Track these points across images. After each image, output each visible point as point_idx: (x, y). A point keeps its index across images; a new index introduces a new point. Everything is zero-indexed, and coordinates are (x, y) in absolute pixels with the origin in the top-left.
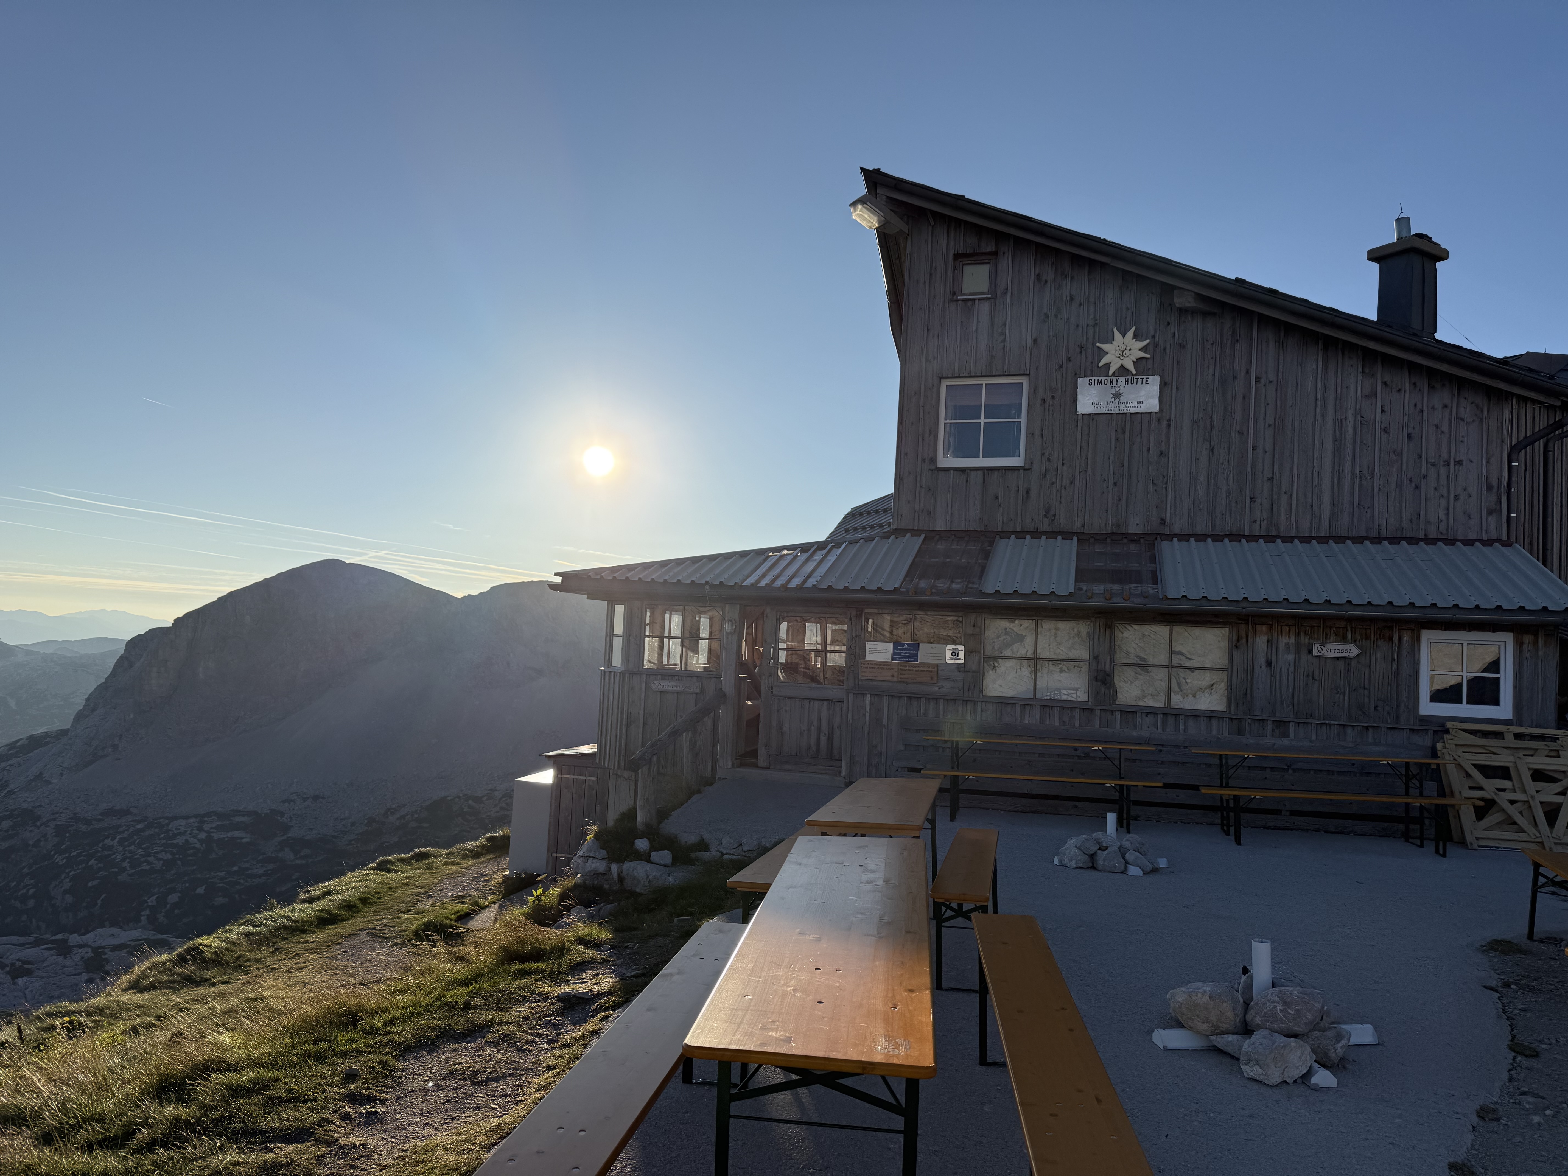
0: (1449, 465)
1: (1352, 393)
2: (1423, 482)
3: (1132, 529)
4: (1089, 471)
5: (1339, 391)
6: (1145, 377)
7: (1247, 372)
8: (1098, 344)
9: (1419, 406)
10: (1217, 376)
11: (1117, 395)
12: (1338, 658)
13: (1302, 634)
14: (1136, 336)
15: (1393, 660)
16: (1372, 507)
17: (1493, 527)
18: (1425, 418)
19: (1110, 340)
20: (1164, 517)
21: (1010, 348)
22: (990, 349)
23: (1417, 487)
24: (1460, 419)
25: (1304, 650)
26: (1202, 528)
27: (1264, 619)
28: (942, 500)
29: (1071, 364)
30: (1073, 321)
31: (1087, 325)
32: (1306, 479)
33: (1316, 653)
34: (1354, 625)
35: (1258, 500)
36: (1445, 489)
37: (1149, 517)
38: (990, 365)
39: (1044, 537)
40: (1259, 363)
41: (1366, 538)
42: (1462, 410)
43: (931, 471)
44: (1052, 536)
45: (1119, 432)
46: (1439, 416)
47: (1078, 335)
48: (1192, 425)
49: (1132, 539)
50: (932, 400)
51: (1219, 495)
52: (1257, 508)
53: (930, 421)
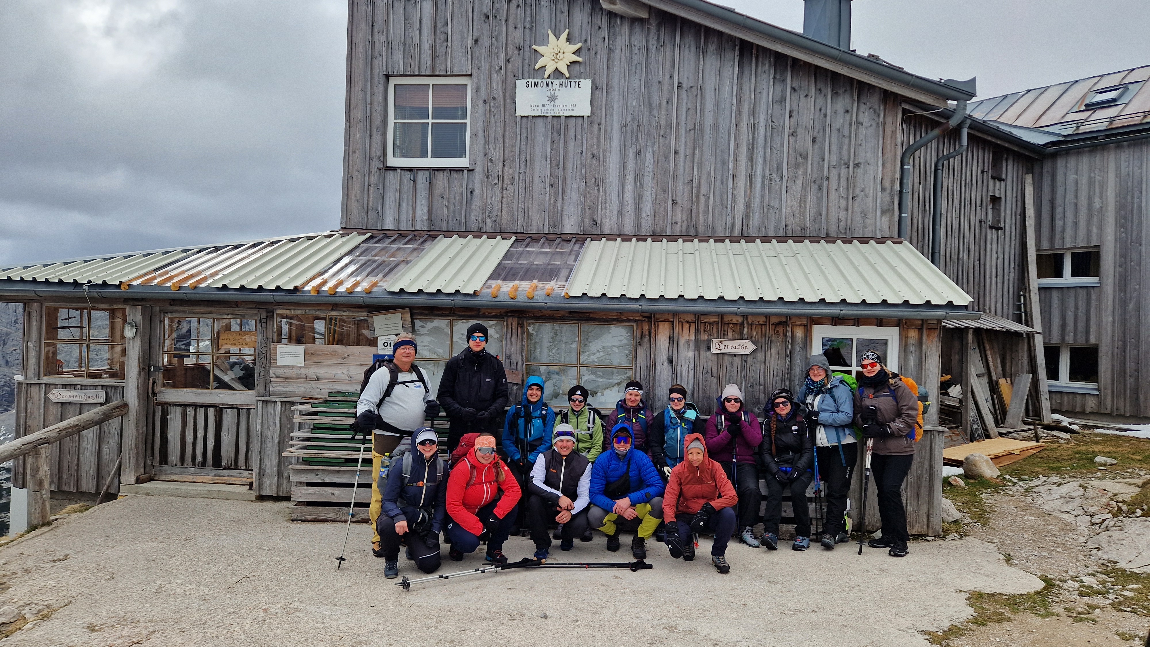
0: (848, 167)
1: (764, 99)
2: (825, 183)
3: (567, 229)
4: (528, 173)
5: (754, 97)
6: (577, 81)
7: (671, 77)
8: (534, 47)
9: (823, 109)
10: (643, 83)
11: (553, 99)
12: (735, 355)
13: (702, 332)
14: (569, 40)
15: (787, 356)
16: (779, 208)
17: (885, 227)
18: (828, 122)
19: (545, 42)
20: (595, 217)
21: (452, 48)
22: (434, 48)
23: (820, 188)
24: (859, 123)
25: (704, 347)
26: (628, 228)
27: (666, 317)
28: (391, 199)
29: (510, 66)
30: (511, 23)
31: (525, 28)
32: (722, 183)
33: (714, 350)
34: (750, 321)
35: (679, 201)
36: (845, 190)
37: (583, 218)
38: (434, 66)
39: (485, 237)
40: (681, 70)
41: (774, 237)
42: (861, 115)
43: (380, 169)
44: (492, 236)
45: (555, 134)
46: (840, 120)
47: (516, 36)
48: (621, 129)
49: (564, 239)
50: (379, 98)
51: (644, 197)
52: (678, 209)
53: (378, 118)
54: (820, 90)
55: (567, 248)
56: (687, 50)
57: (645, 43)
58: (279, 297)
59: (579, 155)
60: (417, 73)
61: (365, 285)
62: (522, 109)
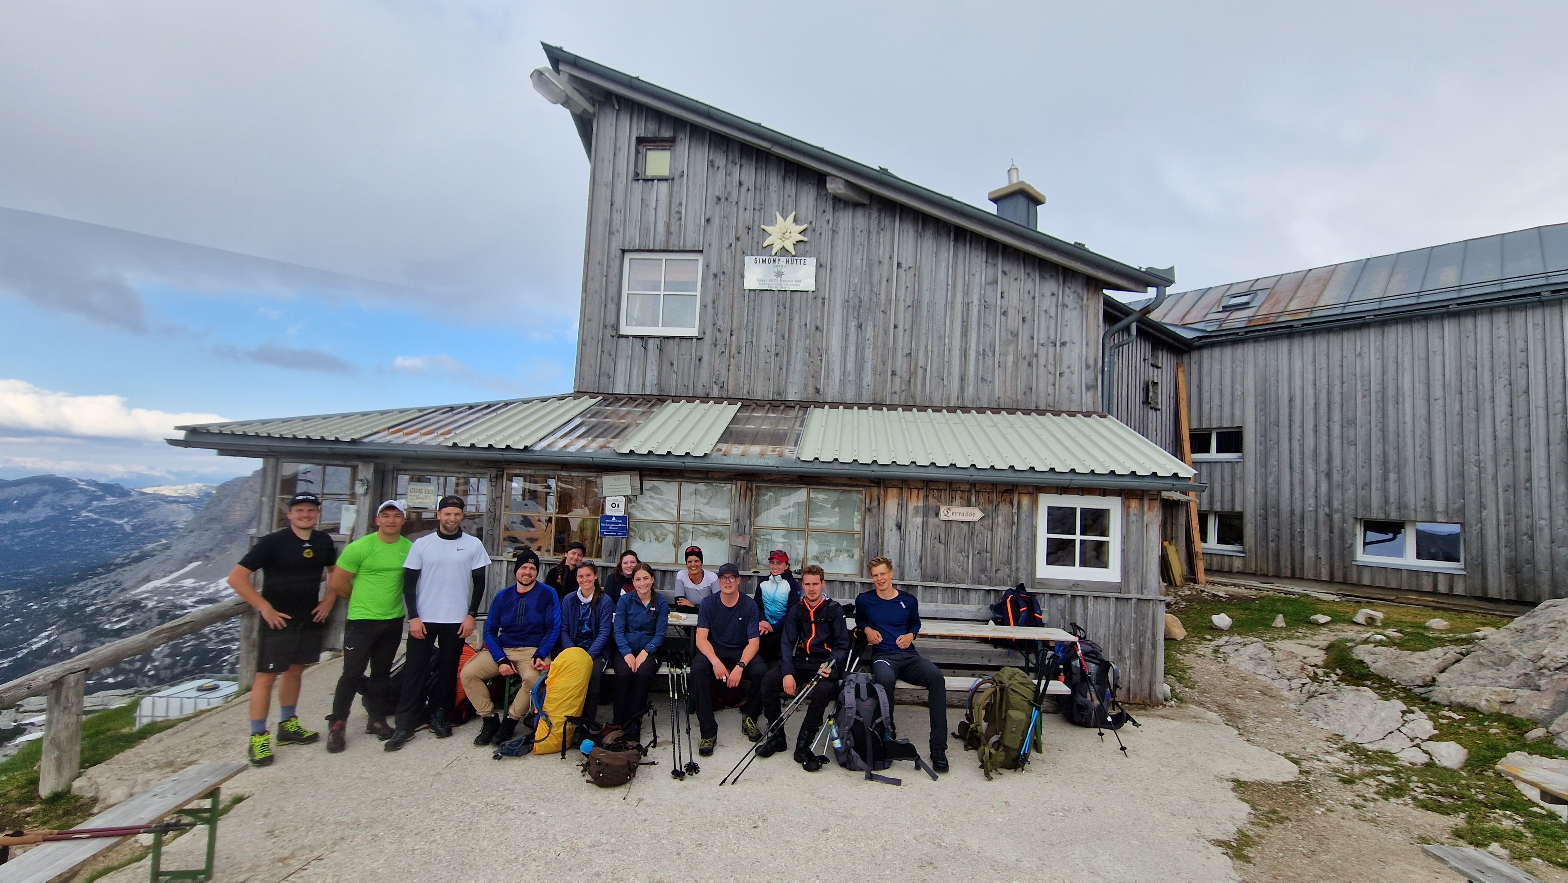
0: (1055, 345)
1: (977, 281)
2: (1035, 359)
3: (791, 397)
4: (754, 343)
5: (967, 278)
6: (803, 259)
7: (891, 258)
8: (763, 227)
9: (1032, 292)
10: (865, 262)
11: (779, 274)
12: (963, 522)
13: (930, 498)
14: (795, 221)
15: (1013, 523)
16: (992, 382)
17: (1090, 401)
18: (1037, 303)
19: (773, 222)
20: (818, 387)
21: (686, 227)
22: (668, 225)
23: (1030, 364)
24: (1065, 306)
25: (932, 513)
26: (850, 397)
27: (895, 483)
28: (622, 366)
29: (739, 243)
30: (741, 204)
31: (754, 210)
32: (939, 356)
33: (942, 516)
34: (977, 489)
35: (898, 373)
36: (1053, 367)
37: (806, 386)
38: (667, 241)
39: (712, 402)
40: (900, 251)
41: (988, 409)
42: (1066, 298)
43: (613, 337)
44: (719, 401)
45: (781, 307)
46: (1048, 303)
47: (746, 217)
48: (843, 304)
49: (789, 406)
50: (615, 270)
51: (865, 367)
52: (897, 380)
53: (613, 289)
54: (1028, 274)
55: (792, 413)
56: (905, 234)
57: (866, 227)
58: (508, 455)
59: (803, 327)
60: (651, 248)
61: (594, 445)
62: (752, 282)
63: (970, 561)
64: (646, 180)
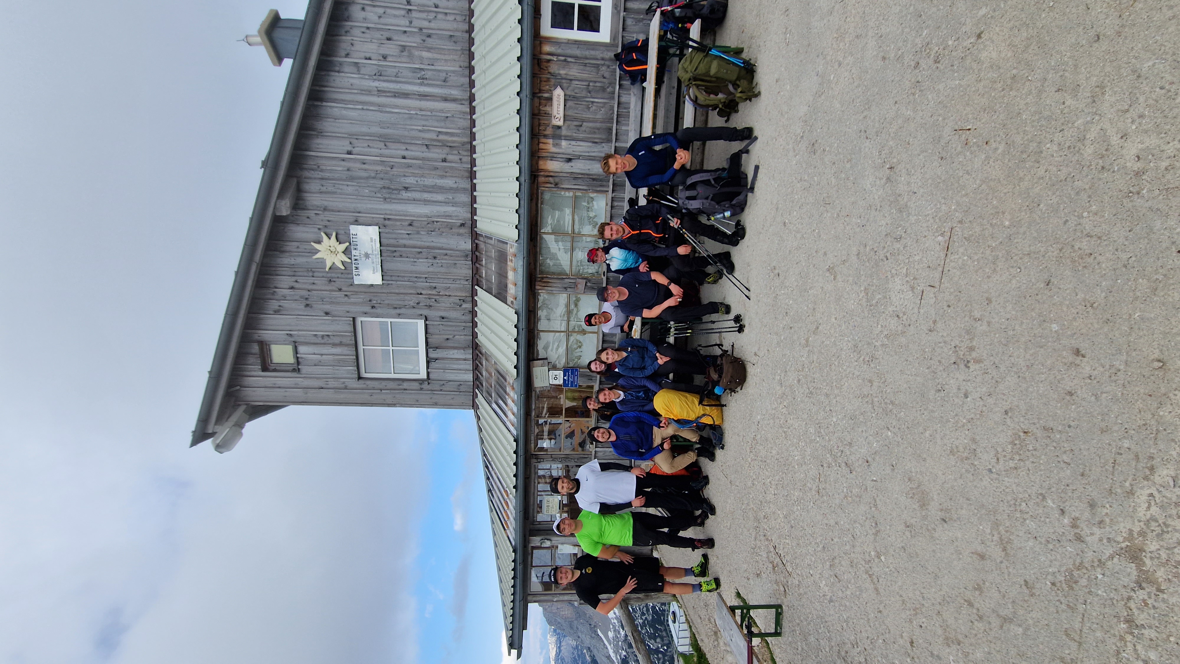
0: (410, 10)
1: (357, 81)
2: (424, 31)
3: (468, 246)
4: (426, 276)
5: (356, 91)
6: (351, 236)
7: (343, 160)
8: (327, 270)
9: (364, 30)
10: (349, 183)
11: (367, 256)
12: (565, 105)
13: (546, 133)
14: (319, 242)
15: (565, 61)
16: (447, 72)
18: (373, 26)
19: (323, 261)
20: (459, 224)
21: (334, 331)
22: (334, 345)
23: (429, 36)
25: (558, 132)
26: (467, 199)
27: (534, 163)
28: (450, 376)
29: (344, 289)
30: (310, 287)
31: (313, 277)
32: (427, 120)
33: (560, 123)
35: (444, 156)
36: (430, 14)
37: (459, 235)
38: (347, 345)
39: (476, 309)
40: (336, 151)
41: (470, 77)
43: (428, 384)
44: (474, 303)
45: (395, 254)
46: (371, 15)
47: (321, 283)
48: (388, 203)
49: (476, 248)
50: (376, 384)
51: (440, 185)
52: (450, 157)
53: (391, 385)
54: (346, 32)
55: (482, 246)
56: (321, 146)
57: (318, 181)
59: (410, 236)
60: (355, 358)
61: (512, 394)
62: (376, 279)
63: (596, 100)
64: (298, 363)
